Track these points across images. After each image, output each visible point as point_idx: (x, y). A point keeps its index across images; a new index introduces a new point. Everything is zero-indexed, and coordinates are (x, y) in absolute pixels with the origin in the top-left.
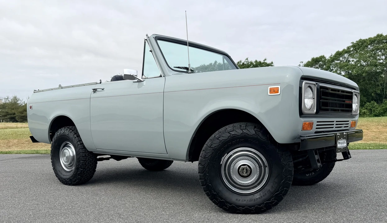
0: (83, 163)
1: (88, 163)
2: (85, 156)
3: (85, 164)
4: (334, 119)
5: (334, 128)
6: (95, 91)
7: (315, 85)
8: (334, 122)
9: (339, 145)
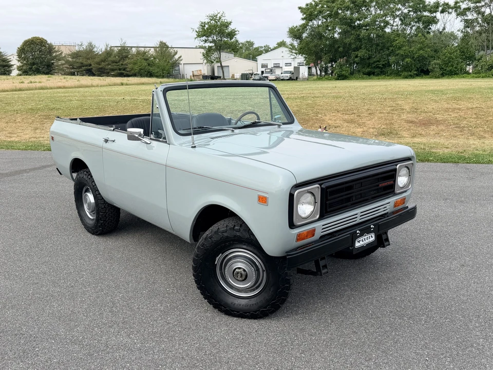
0: (102, 215)
1: (109, 215)
2: (105, 207)
3: (105, 216)
4: (358, 211)
5: (358, 221)
6: (106, 141)
7: (318, 187)
8: (357, 214)
9: (357, 245)
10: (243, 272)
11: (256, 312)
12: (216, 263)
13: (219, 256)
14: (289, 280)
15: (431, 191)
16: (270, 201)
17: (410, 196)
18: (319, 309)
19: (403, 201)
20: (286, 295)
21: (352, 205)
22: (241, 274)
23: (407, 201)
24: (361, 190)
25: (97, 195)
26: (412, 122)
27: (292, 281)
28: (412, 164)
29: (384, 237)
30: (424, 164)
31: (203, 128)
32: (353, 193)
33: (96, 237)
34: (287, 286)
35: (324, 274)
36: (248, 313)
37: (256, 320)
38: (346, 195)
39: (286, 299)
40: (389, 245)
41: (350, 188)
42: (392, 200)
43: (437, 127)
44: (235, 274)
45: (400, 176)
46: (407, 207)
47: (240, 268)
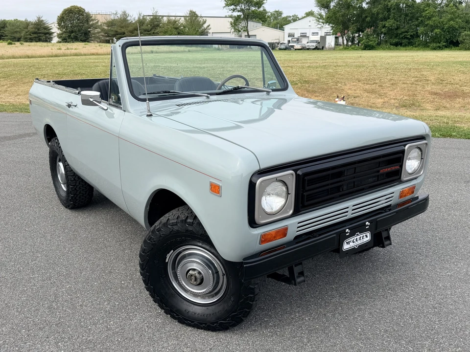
4: (350, 204)
5: (350, 215)
6: (69, 106)
7: (292, 174)
8: (349, 208)
9: (346, 247)
10: (197, 275)
11: (214, 325)
12: (167, 261)
13: (170, 253)
14: (253, 289)
15: (451, 171)
16: (224, 191)
17: (421, 184)
18: (296, 321)
19: (412, 190)
20: (250, 307)
21: (341, 196)
22: (195, 277)
23: (418, 190)
24: (354, 178)
25: (66, 166)
26: (436, 94)
27: (257, 291)
28: (426, 144)
29: (384, 235)
30: (446, 139)
31: (169, 92)
32: (344, 180)
33: (68, 211)
34: (251, 297)
35: (300, 283)
36: (204, 324)
37: (214, 333)
38: (332, 184)
39: (249, 312)
40: (391, 244)
41: (340, 174)
42: (397, 189)
43: (464, 100)
44: (188, 276)
45: (410, 159)
46: (417, 198)
47: (194, 270)
